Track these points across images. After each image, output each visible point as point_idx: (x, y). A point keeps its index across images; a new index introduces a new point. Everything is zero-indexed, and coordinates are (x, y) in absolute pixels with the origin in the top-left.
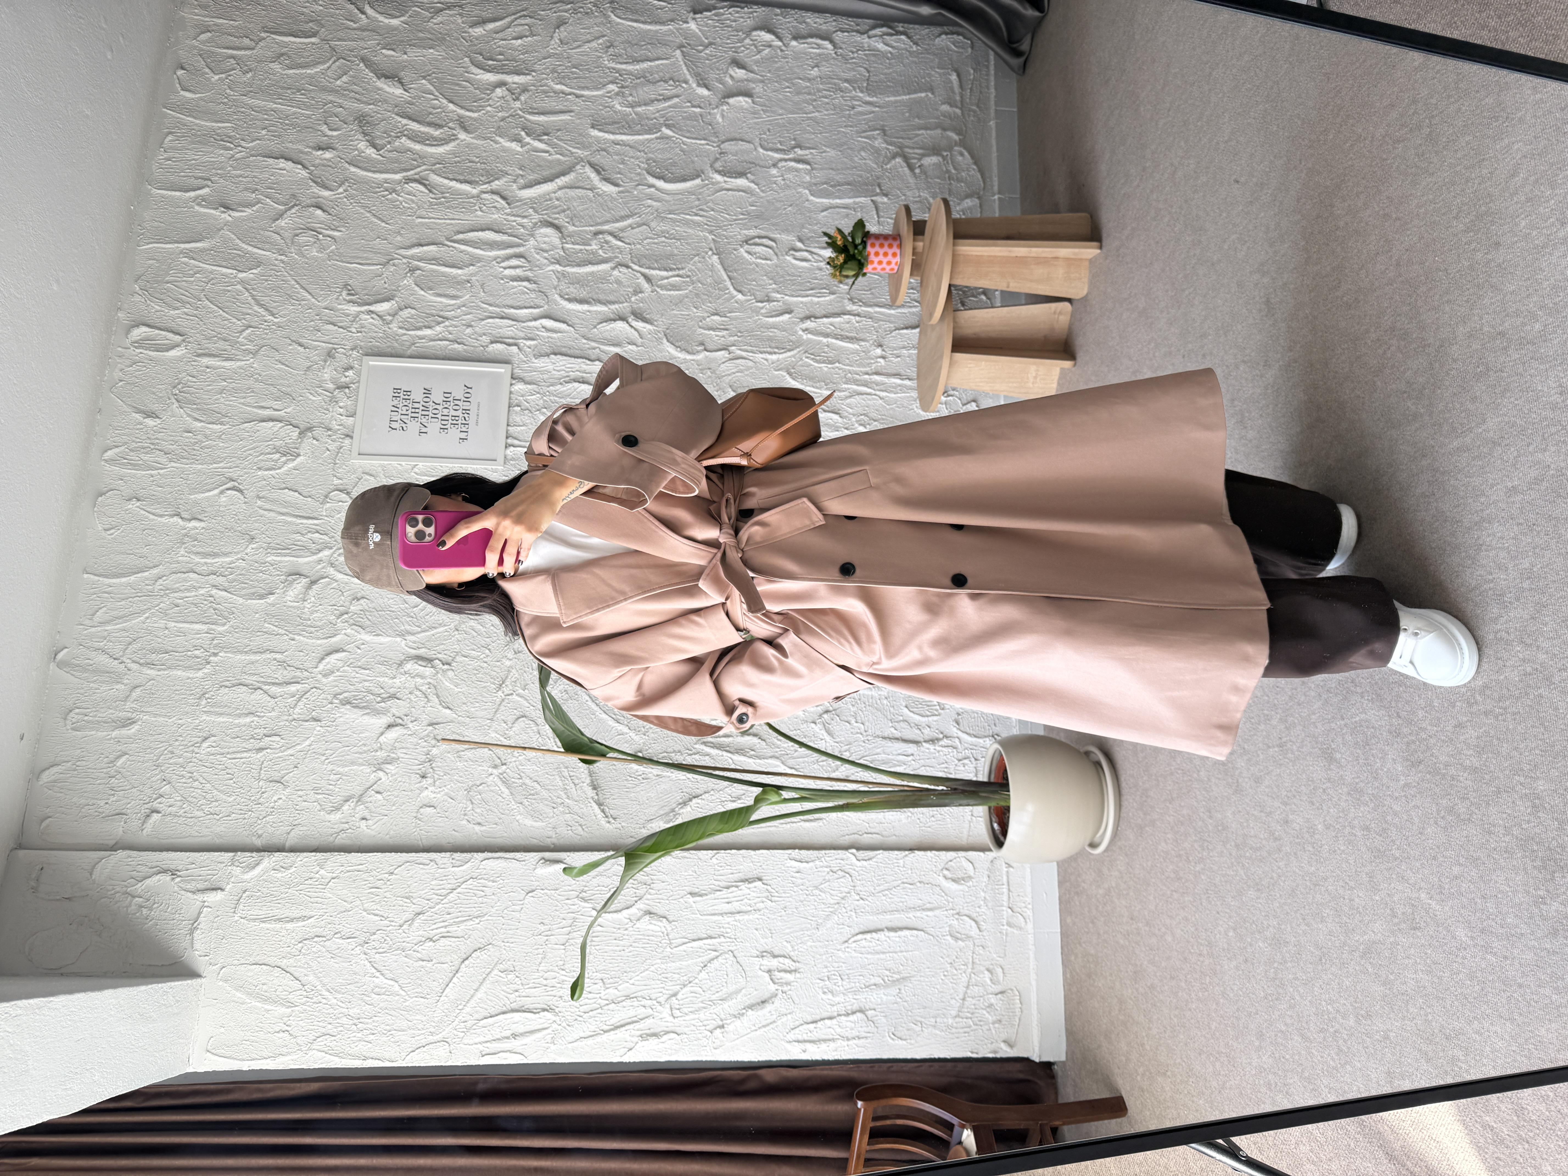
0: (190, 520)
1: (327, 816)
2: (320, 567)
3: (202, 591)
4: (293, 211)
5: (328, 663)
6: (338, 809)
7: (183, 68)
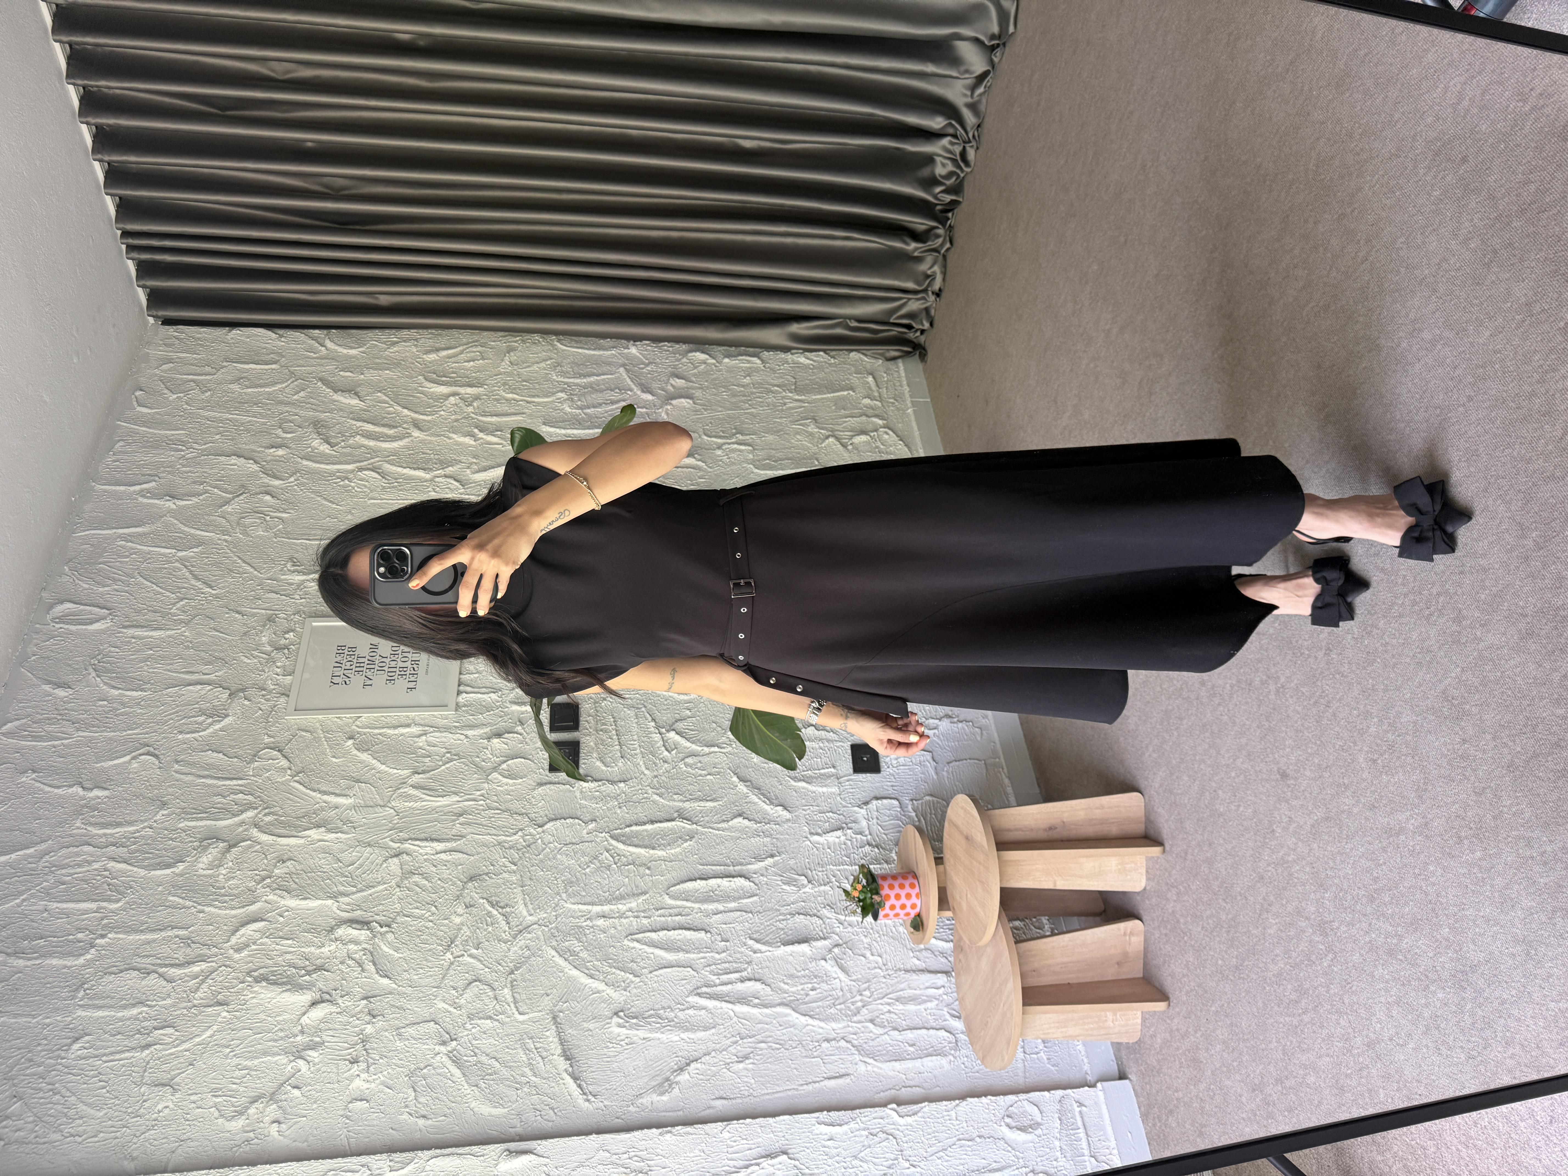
0: (92, 789)
1: (227, 1124)
2: (241, 829)
3: (96, 866)
4: (242, 497)
5: (243, 935)
6: (241, 1113)
7: (141, 390)
